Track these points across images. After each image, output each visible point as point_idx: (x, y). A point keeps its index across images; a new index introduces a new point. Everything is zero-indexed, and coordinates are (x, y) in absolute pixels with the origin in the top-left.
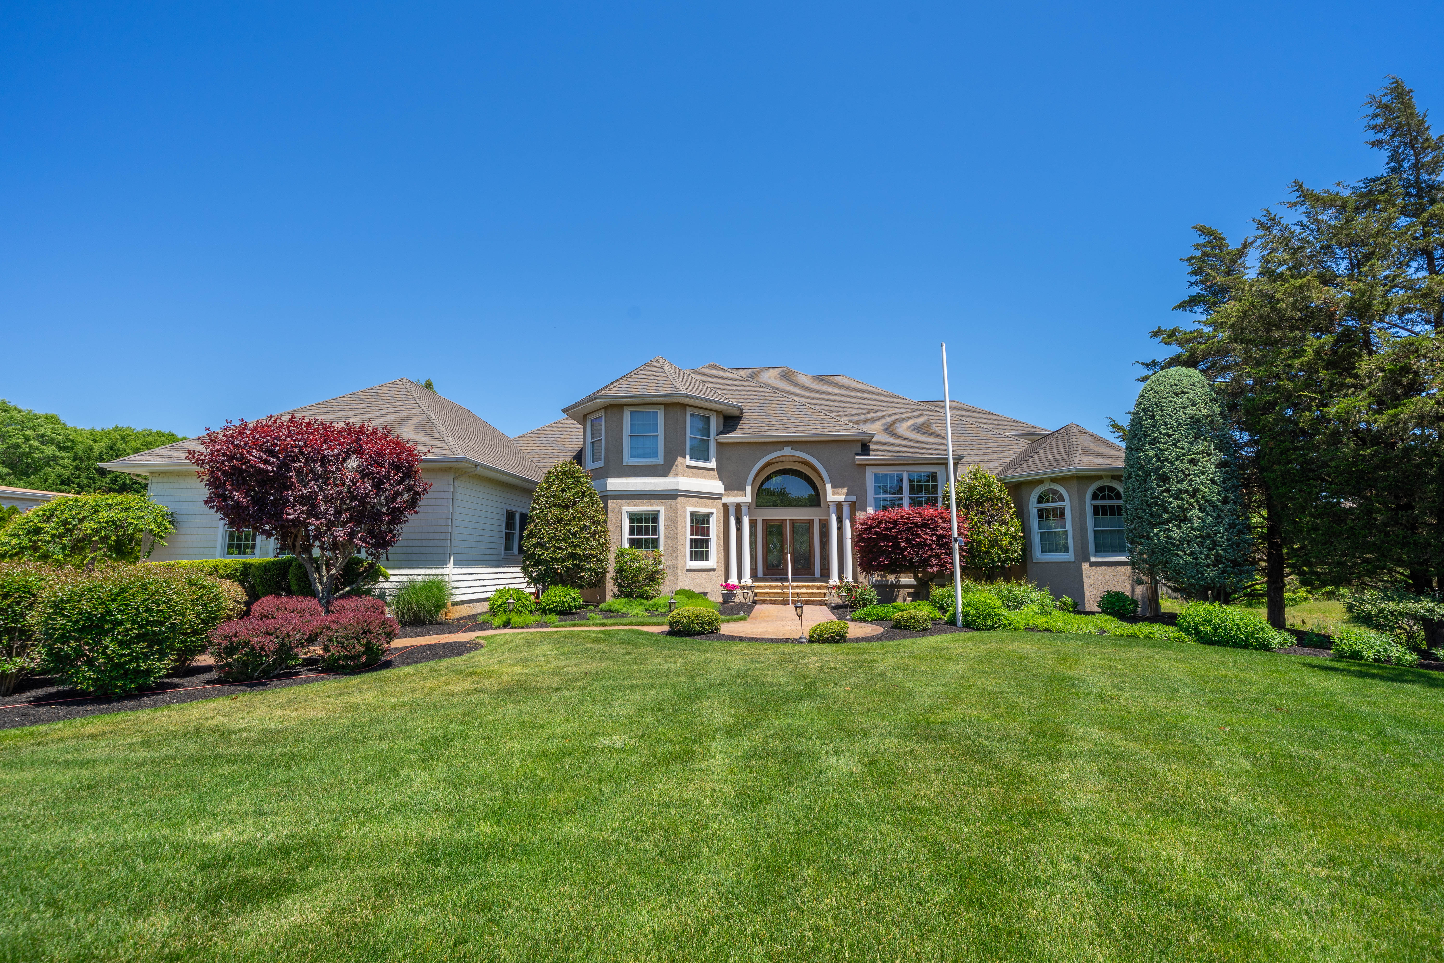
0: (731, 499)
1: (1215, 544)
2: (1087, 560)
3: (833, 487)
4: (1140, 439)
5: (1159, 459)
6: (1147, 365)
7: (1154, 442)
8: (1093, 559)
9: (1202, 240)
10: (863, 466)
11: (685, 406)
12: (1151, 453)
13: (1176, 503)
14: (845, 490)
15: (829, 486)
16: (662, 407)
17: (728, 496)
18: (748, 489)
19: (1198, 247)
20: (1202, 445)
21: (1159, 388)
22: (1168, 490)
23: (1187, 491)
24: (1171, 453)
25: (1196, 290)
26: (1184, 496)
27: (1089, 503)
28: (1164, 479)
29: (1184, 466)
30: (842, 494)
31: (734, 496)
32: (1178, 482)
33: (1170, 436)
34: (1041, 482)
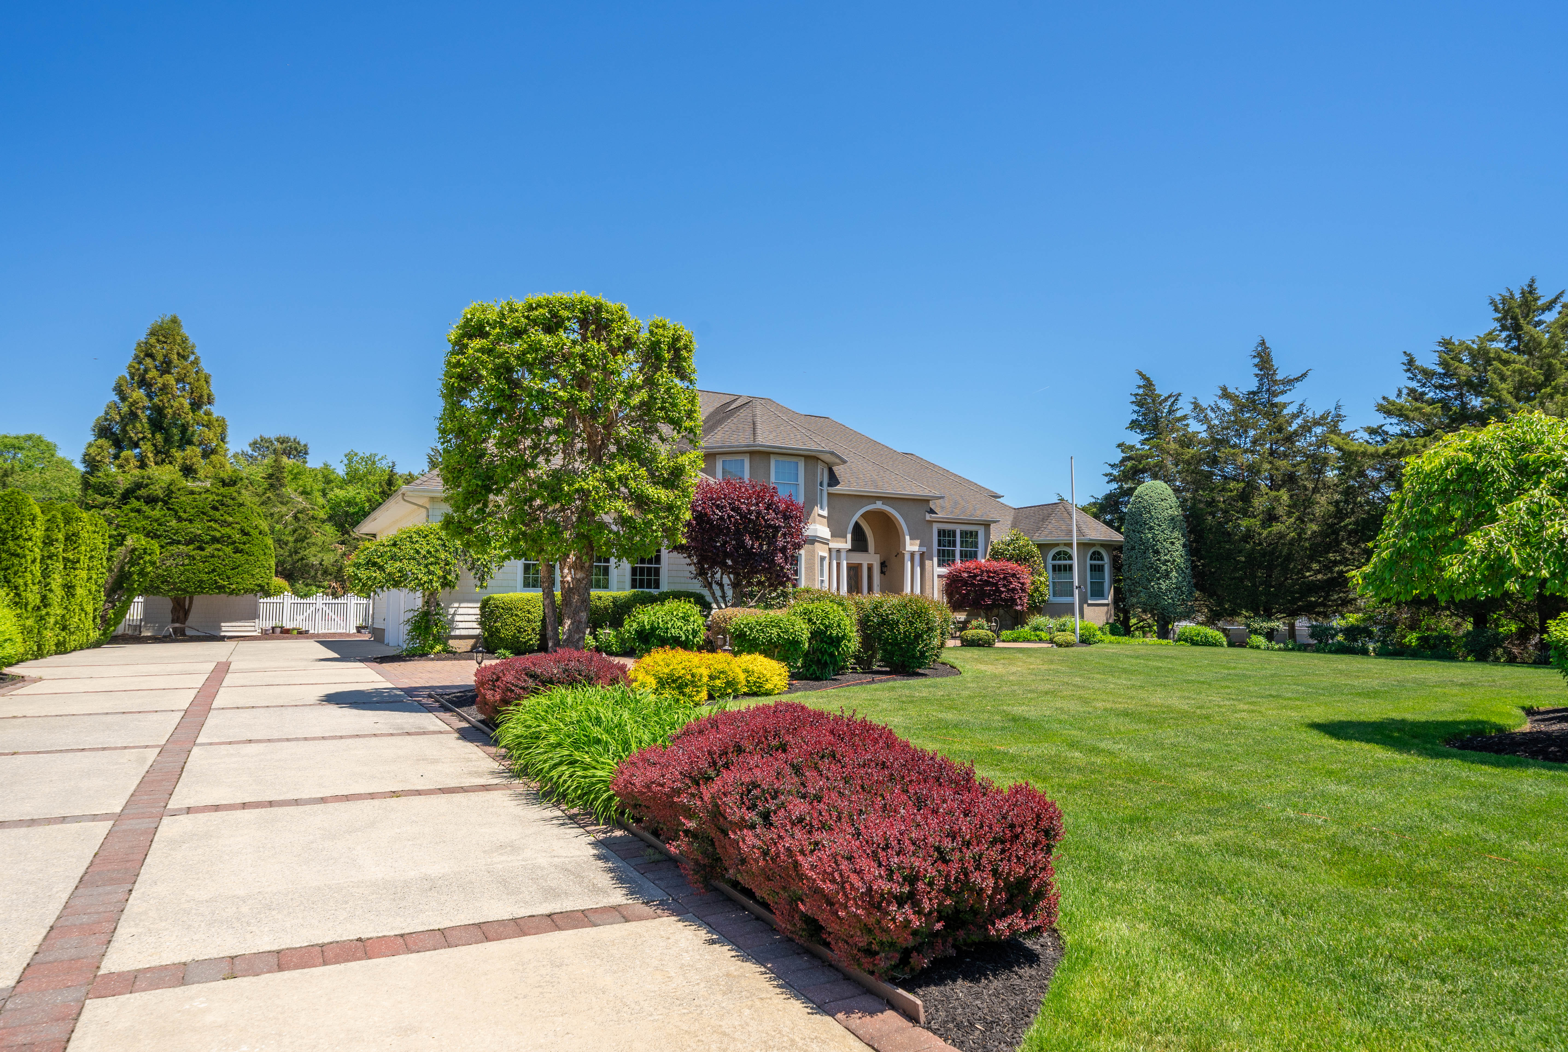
0: (835, 545)
1: (1183, 593)
2: (1086, 602)
3: (911, 539)
4: (1141, 526)
5: (1154, 540)
6: (1112, 466)
7: (1151, 528)
8: (1090, 602)
9: (1142, 383)
10: (931, 522)
11: (818, 459)
12: (1150, 536)
13: (1164, 568)
14: (918, 542)
15: (907, 538)
16: (803, 459)
17: (833, 541)
18: (849, 536)
19: (1139, 387)
20: (1176, 534)
21: (1152, 494)
22: (1159, 560)
23: (1169, 561)
24: (1161, 537)
25: (1135, 416)
26: (1169, 564)
27: (1089, 562)
28: (1157, 552)
29: (1168, 545)
30: (916, 545)
31: (837, 542)
32: (1166, 555)
33: (1160, 526)
34: (1057, 545)
